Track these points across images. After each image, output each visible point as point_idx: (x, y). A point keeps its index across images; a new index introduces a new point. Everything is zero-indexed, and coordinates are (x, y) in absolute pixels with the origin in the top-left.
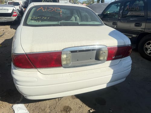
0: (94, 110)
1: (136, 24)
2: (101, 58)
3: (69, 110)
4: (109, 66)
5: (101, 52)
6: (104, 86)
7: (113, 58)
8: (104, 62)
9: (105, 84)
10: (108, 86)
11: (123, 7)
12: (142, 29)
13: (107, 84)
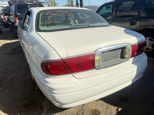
0: (121, 109)
1: (131, 23)
2: (126, 56)
3: (98, 113)
4: (132, 63)
5: (127, 50)
6: (130, 83)
7: (135, 54)
8: (129, 60)
9: (130, 80)
10: (133, 82)
11: (115, 8)
12: (136, 27)
13: (132, 80)
